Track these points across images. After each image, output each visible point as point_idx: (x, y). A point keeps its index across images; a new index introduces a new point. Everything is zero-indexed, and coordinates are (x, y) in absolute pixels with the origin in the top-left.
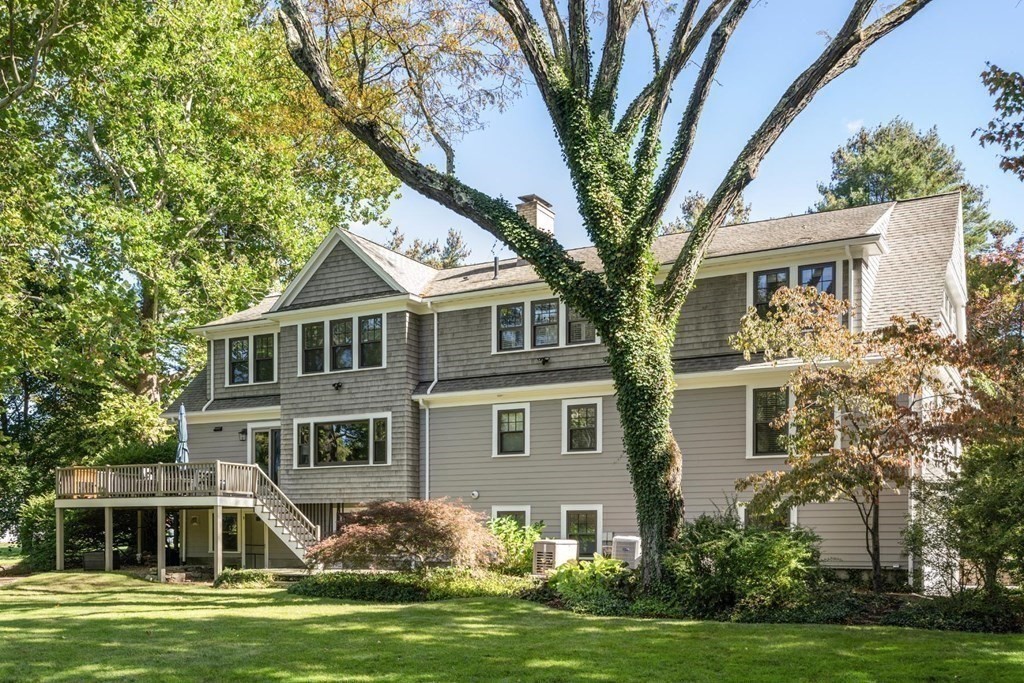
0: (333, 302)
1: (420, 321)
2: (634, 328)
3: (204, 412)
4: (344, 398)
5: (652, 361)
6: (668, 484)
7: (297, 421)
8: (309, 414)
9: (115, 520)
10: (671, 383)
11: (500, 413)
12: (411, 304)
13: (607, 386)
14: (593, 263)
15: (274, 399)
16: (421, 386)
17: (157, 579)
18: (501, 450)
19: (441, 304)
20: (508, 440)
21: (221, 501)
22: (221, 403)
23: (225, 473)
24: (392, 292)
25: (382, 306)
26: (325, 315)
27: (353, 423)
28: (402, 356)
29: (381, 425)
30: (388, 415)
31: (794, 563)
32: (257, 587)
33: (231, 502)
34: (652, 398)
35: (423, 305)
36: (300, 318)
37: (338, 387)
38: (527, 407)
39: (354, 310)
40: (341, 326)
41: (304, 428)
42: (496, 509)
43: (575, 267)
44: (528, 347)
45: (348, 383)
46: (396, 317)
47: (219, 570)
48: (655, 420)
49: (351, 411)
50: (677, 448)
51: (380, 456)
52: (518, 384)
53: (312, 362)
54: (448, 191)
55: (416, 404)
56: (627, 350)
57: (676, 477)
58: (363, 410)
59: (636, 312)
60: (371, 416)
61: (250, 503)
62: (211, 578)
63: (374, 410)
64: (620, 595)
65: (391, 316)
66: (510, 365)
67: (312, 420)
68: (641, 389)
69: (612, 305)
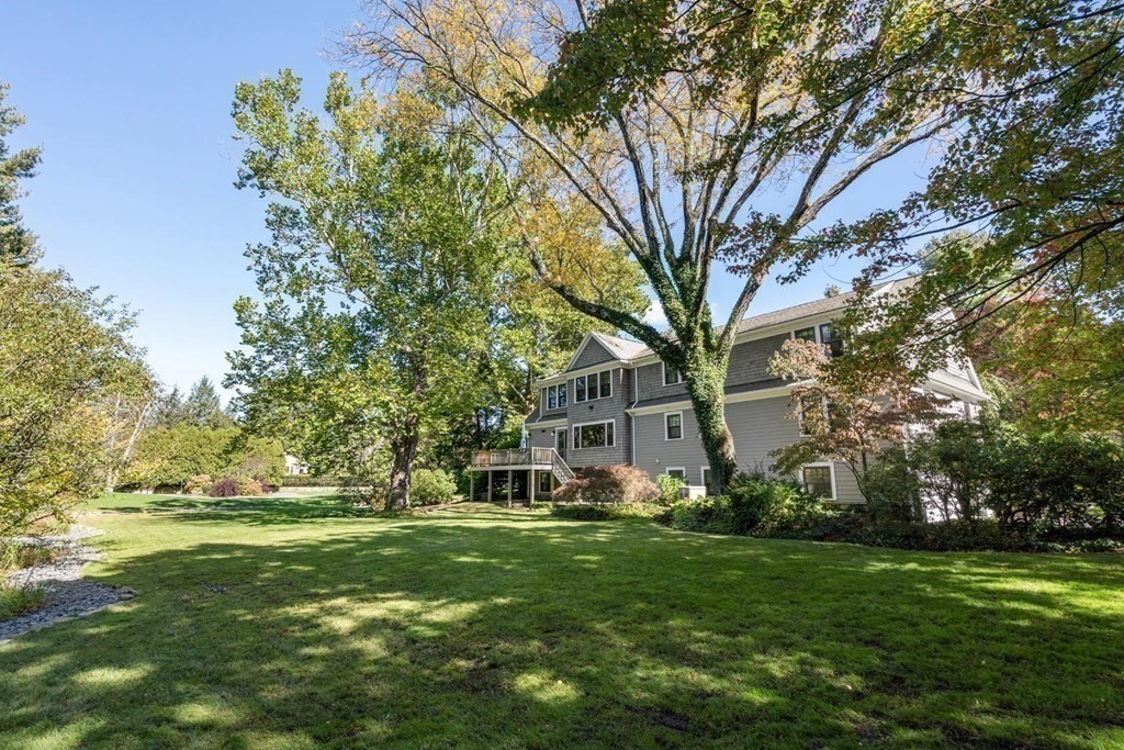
0: (589, 366)
1: (628, 372)
2: (696, 370)
3: (537, 423)
4: (593, 413)
5: (708, 387)
6: (723, 454)
7: (574, 426)
8: (579, 422)
9: (493, 476)
10: (721, 399)
11: (668, 417)
12: (622, 364)
13: (688, 404)
14: (673, 336)
15: (564, 415)
16: (630, 405)
17: (507, 507)
18: (670, 437)
19: (638, 363)
20: (673, 432)
21: (534, 467)
22: (544, 418)
23: (537, 452)
24: (614, 359)
25: (609, 366)
26: (586, 372)
27: (594, 426)
28: (619, 391)
29: (610, 425)
30: (613, 420)
31: (788, 501)
32: (545, 511)
33: (539, 467)
34: (709, 406)
35: (628, 365)
36: (575, 375)
37: (591, 408)
38: (681, 413)
39: (597, 369)
40: (592, 378)
41: (577, 429)
42: (668, 469)
43: (664, 341)
44: (680, 382)
45: (596, 406)
46: (616, 371)
47: (533, 501)
48: (712, 418)
49: (598, 420)
50: (729, 433)
51: (610, 443)
52: (676, 401)
53: (580, 396)
54: (598, 312)
55: (627, 414)
56: (694, 382)
57: (730, 450)
58: (603, 419)
59: (696, 361)
60: (606, 422)
61: (549, 467)
62: (528, 506)
63: (607, 418)
64: (703, 518)
65: (614, 370)
66: (673, 391)
67: (580, 425)
68: (702, 402)
69: (683, 359)
